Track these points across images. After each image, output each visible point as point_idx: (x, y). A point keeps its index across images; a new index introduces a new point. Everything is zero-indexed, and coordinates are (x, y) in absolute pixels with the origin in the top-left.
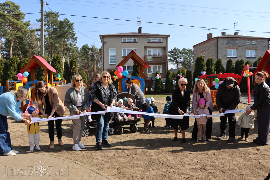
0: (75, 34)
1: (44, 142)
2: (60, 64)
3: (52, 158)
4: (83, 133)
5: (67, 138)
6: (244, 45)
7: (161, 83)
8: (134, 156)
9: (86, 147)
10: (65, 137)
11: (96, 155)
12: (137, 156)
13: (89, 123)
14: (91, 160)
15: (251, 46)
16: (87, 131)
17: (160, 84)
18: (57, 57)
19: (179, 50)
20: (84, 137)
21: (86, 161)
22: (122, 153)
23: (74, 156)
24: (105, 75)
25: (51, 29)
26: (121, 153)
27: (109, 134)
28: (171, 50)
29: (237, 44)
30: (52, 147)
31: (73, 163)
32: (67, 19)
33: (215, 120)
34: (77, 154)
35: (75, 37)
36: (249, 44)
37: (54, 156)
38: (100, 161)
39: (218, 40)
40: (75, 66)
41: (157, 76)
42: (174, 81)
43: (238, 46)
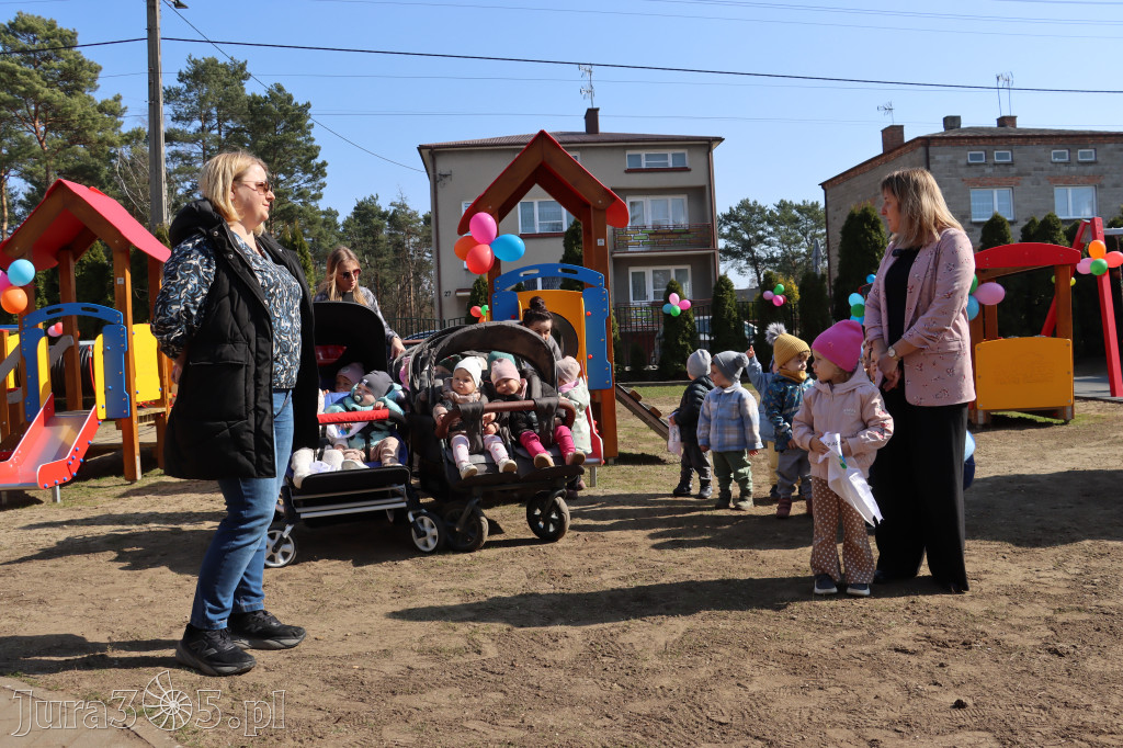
0: (318, 148)
6: (1042, 169)
7: (691, 334)
15: (1074, 169)
17: (688, 335)
19: (762, 210)
25: (216, 132)
28: (727, 211)
29: (1011, 164)
32: (280, 89)
35: (318, 161)
36: (1065, 164)
39: (931, 149)
41: (669, 302)
42: (751, 325)
43: (1019, 174)
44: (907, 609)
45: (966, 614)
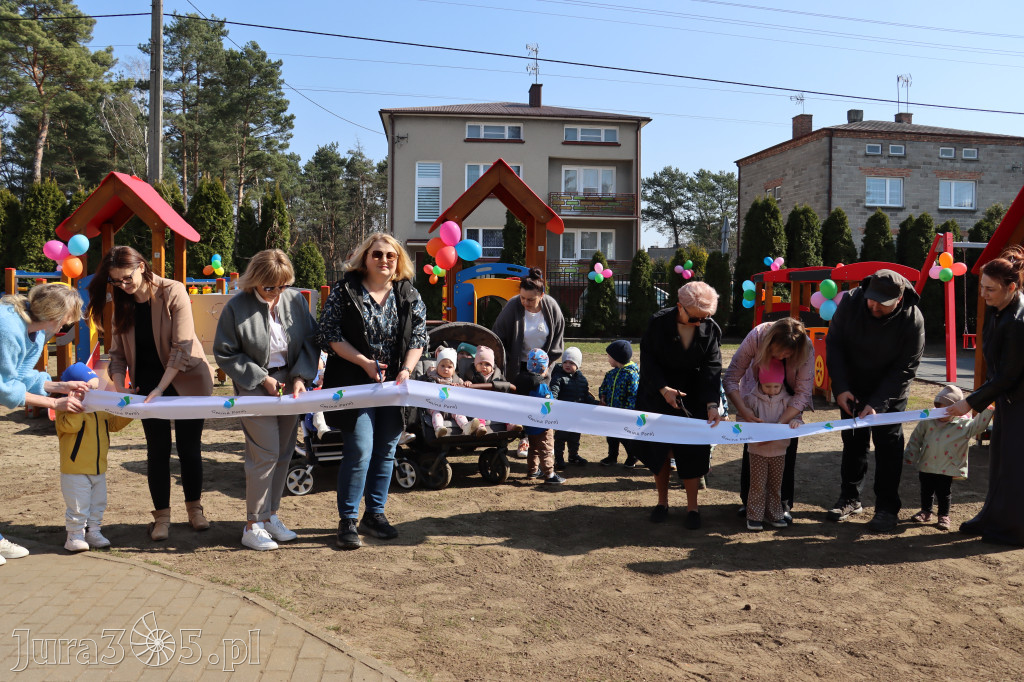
0: (288, 102)
1: (131, 513)
2: (223, 216)
3: (152, 576)
4: (291, 481)
5: (225, 498)
6: (930, 164)
7: (611, 299)
8: (490, 577)
9: (299, 536)
10: (219, 493)
11: (334, 572)
12: (504, 578)
13: (316, 440)
14: (314, 588)
15: (958, 165)
16: (308, 472)
17: (608, 300)
18: (211, 187)
19: (683, 177)
20: (294, 495)
21: (289, 592)
22: (442, 566)
23: (244, 571)
24: (380, 246)
25: (194, 82)
26: (438, 566)
27: (396, 488)
28: (652, 177)
29: (904, 157)
30: (161, 532)
31: (237, 602)
32: (255, 46)
33: (818, 442)
34: (259, 563)
35: (287, 114)
36: (951, 160)
37: (164, 571)
38: (350, 595)
39: (834, 140)
40: (281, 224)
41: (594, 270)
42: (663, 291)
43: (910, 167)
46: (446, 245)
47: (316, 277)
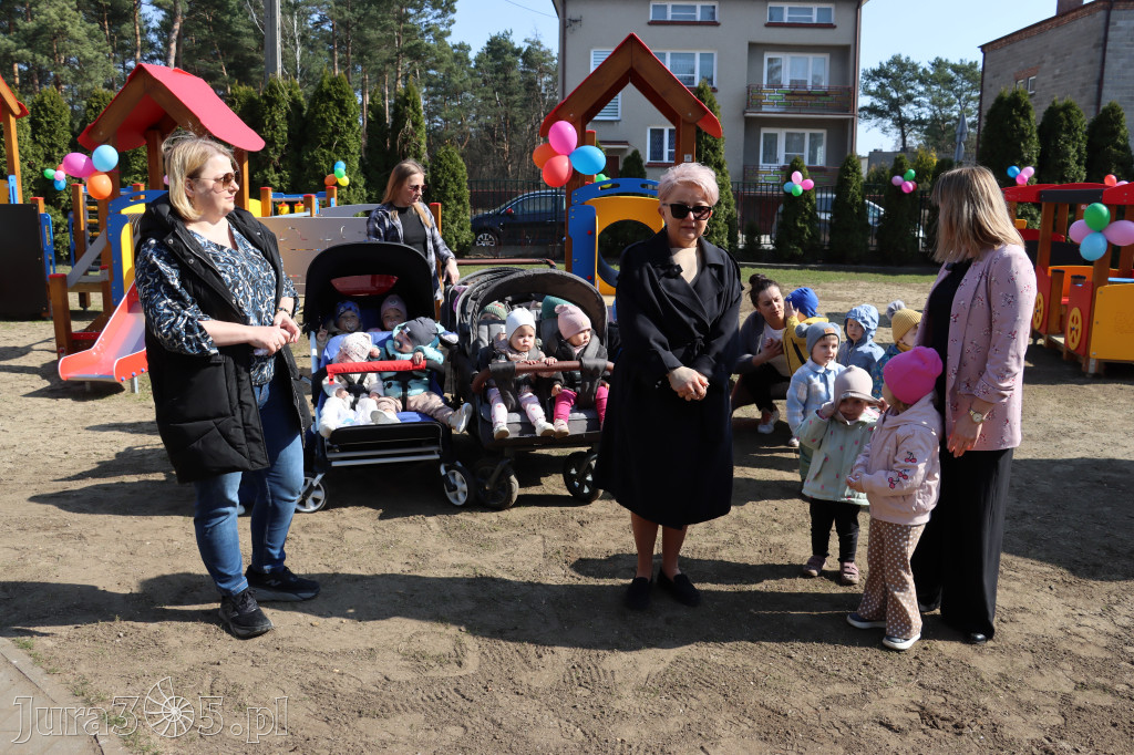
18: (333, 82)
19: (915, 67)
28: (877, 66)
40: (415, 124)
41: (791, 180)
42: (876, 206)
44: (916, 658)
45: (976, 676)
46: (557, 154)
47: (456, 187)
